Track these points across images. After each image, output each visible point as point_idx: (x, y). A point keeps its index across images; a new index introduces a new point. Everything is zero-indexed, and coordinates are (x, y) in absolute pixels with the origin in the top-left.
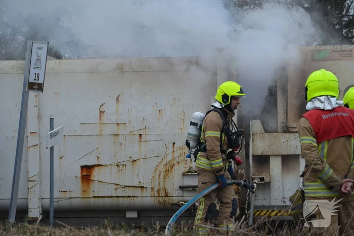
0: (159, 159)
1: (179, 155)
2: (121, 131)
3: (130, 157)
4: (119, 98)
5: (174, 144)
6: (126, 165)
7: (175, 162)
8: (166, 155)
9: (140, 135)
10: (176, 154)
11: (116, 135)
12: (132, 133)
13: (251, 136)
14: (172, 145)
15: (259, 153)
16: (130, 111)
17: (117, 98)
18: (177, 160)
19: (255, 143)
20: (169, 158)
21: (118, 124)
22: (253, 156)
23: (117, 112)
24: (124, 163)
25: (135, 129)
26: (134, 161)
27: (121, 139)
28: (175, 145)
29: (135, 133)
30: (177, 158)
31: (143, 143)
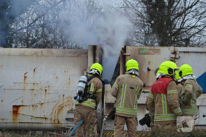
0: (55, 103)
1: (66, 101)
2: (36, 87)
3: (40, 102)
5: (64, 95)
6: (37, 106)
7: (64, 105)
8: (59, 101)
9: (46, 90)
10: (65, 101)
11: (32, 90)
12: (41, 89)
13: (105, 93)
14: (63, 96)
15: (109, 102)
16: (41, 77)
17: (34, 70)
18: (65, 104)
19: (107, 96)
20: (61, 103)
21: (34, 84)
22: (106, 103)
23: (34, 77)
25: (43, 87)
26: (42, 104)
27: (35, 92)
28: (64, 96)
29: (43, 89)
30: (65, 103)
31: (47, 95)
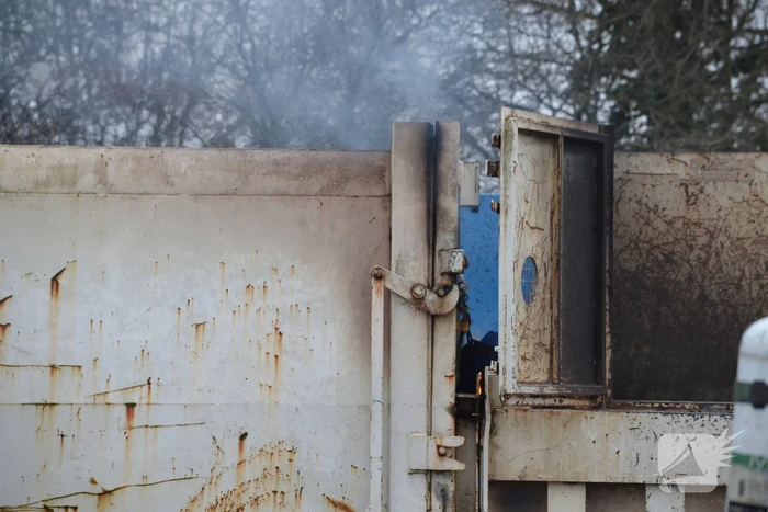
0: (191, 489)
1: (259, 474)
2: (66, 390)
3: (93, 482)
4: (61, 280)
5: (243, 436)
6: (75, 508)
7: (245, 499)
8: (215, 474)
9: (130, 406)
10: (250, 473)
11: (46, 404)
12: (100, 400)
13: (488, 416)
14: (237, 440)
15: (511, 472)
16: (96, 323)
17: (55, 280)
18: (252, 491)
19: (499, 440)
20: (227, 484)
21: (53, 367)
22: (492, 483)
23: (52, 326)
24: (70, 502)
25: (114, 385)
26: (106, 493)
27: (61, 418)
28: (247, 441)
29: (111, 398)
30: (253, 485)
31: (137, 435)
